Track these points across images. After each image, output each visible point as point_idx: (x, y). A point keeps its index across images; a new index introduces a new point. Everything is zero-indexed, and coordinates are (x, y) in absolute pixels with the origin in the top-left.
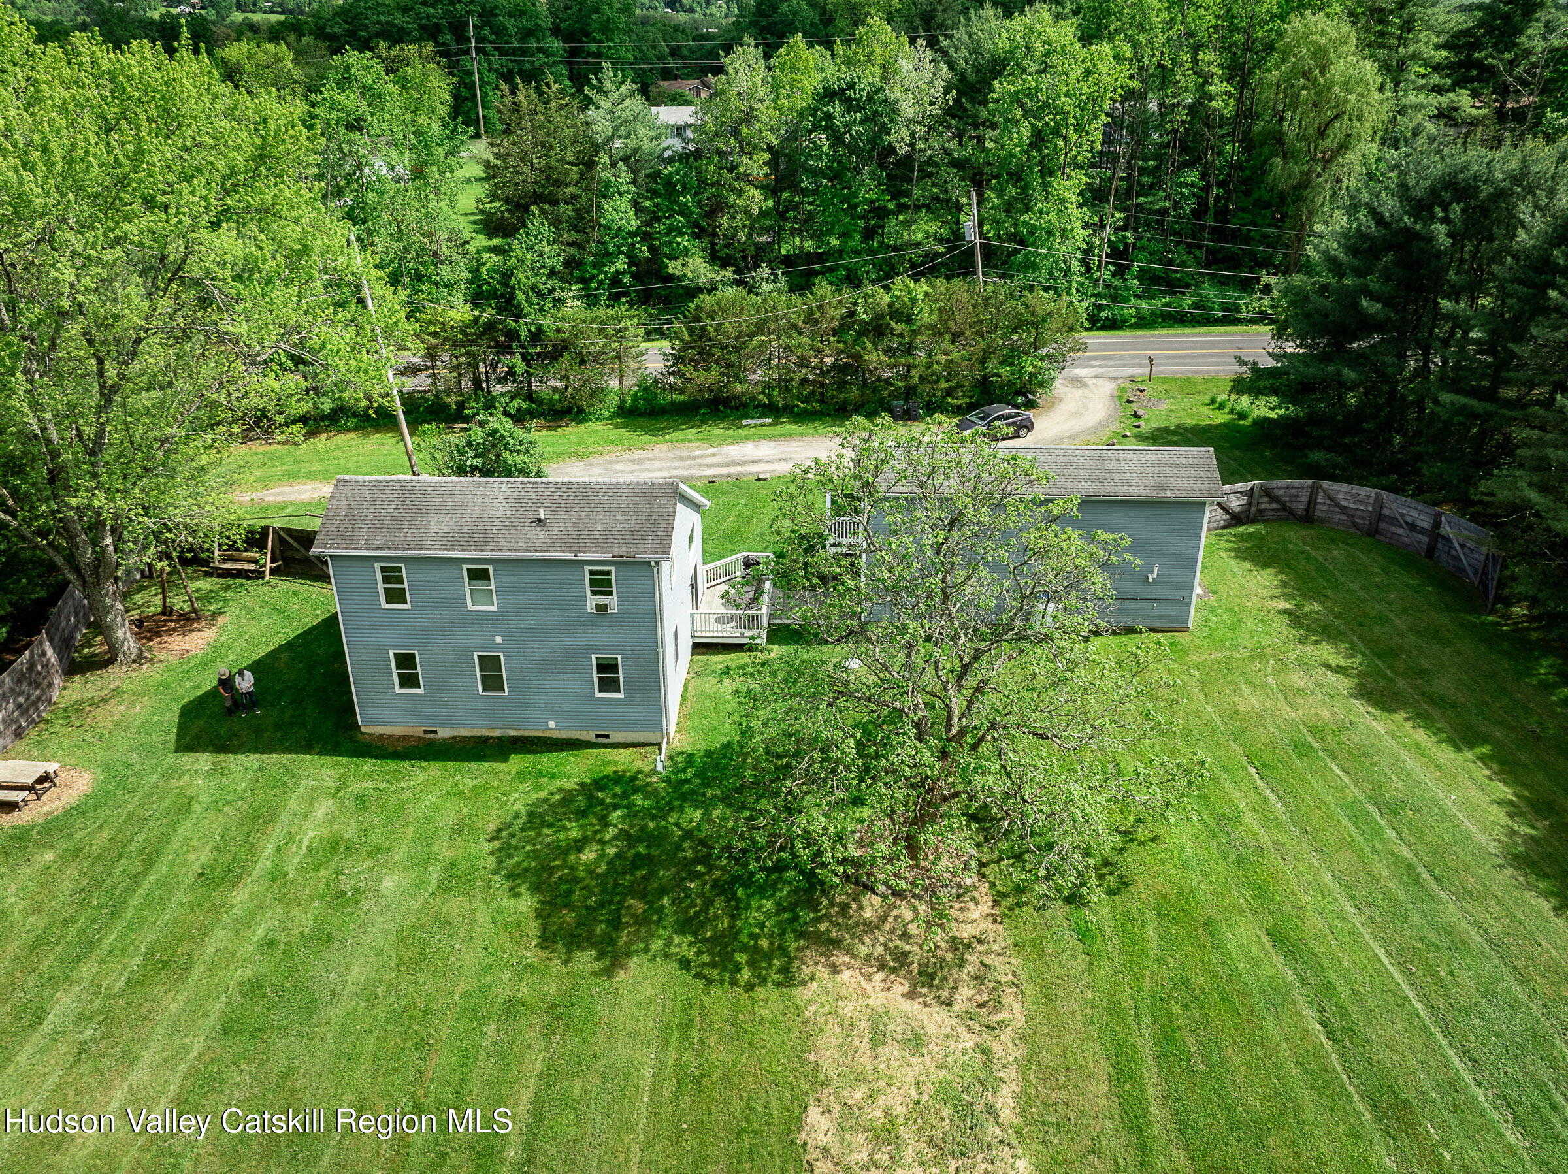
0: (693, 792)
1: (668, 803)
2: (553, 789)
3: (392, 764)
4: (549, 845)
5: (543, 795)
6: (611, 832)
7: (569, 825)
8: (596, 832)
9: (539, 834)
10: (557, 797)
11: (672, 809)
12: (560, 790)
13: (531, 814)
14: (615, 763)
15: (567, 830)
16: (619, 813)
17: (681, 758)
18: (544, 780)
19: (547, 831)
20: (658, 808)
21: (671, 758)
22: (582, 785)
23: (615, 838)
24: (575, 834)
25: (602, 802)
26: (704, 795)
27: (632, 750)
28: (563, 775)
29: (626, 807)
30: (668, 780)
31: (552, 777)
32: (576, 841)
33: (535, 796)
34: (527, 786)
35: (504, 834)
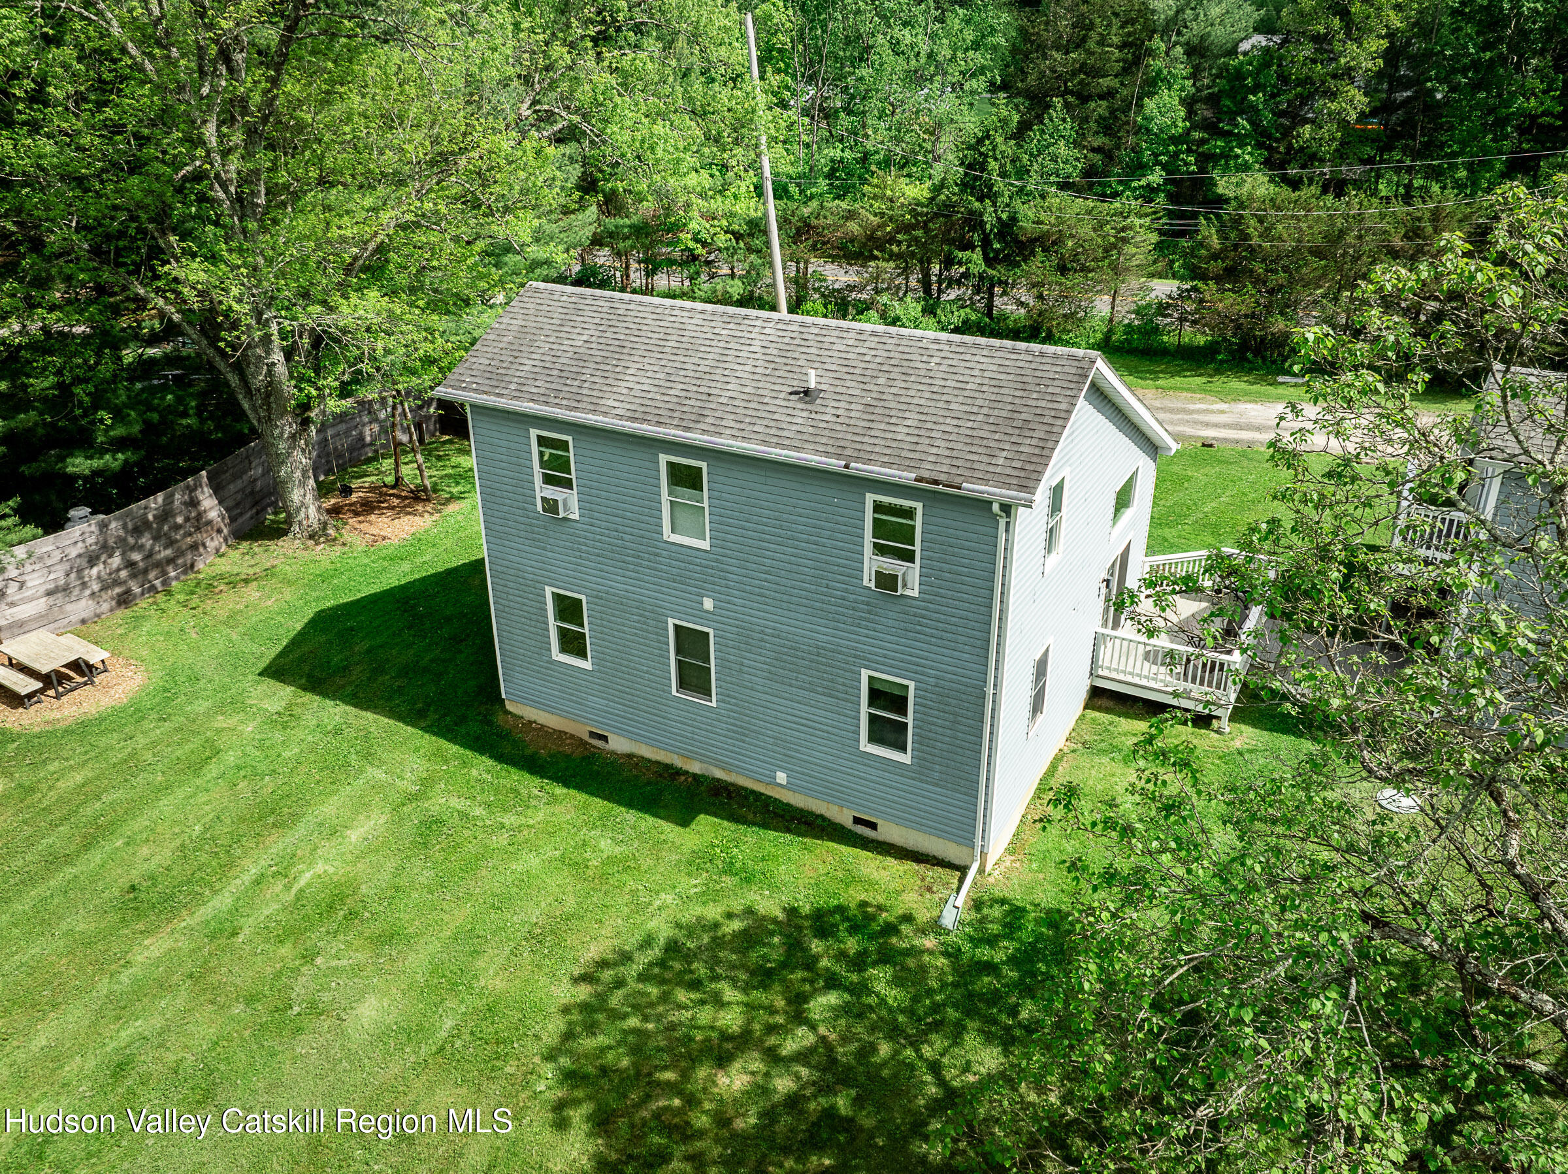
0: (994, 997)
1: (936, 1008)
2: (737, 906)
3: (516, 777)
4: (672, 1027)
5: (713, 912)
6: (799, 1039)
7: (730, 994)
8: (771, 1029)
9: (665, 998)
10: (736, 925)
11: (937, 1026)
12: (749, 912)
13: (673, 948)
14: (871, 884)
15: (719, 1003)
16: (833, 998)
17: (996, 912)
18: (728, 880)
19: (682, 995)
20: (910, 1012)
21: (978, 905)
22: (792, 912)
23: (802, 1057)
24: (731, 1020)
25: (810, 964)
26: (1014, 1012)
27: (910, 865)
28: (765, 880)
29: (851, 989)
30: (953, 954)
31: (748, 879)
32: (725, 1036)
33: (697, 910)
34: (692, 884)
35: (607, 975)
